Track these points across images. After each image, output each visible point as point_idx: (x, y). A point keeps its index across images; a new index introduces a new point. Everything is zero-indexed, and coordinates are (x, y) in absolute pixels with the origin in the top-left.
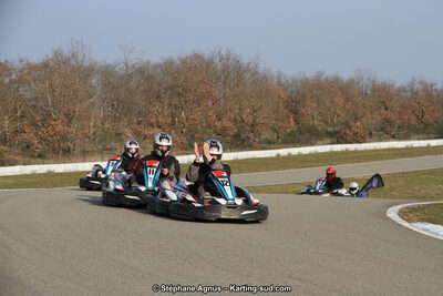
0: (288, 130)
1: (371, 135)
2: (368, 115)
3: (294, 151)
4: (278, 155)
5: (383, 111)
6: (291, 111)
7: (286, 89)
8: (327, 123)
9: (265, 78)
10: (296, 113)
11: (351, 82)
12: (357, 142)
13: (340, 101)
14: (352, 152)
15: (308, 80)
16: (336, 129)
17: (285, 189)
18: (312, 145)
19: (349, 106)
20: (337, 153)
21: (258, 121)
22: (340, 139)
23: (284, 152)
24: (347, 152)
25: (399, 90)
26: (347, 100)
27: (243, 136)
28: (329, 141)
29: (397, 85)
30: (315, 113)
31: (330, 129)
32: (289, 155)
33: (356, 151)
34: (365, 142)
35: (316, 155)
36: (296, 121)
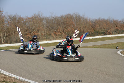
0: (92, 32)
1: (113, 33)
2: (112, 28)
3: (94, 37)
4: (90, 39)
5: (116, 27)
6: (93, 28)
7: (91, 22)
8: (102, 30)
9: (86, 19)
10: (94, 28)
11: (108, 20)
12: (109, 35)
13: (105, 25)
14: (108, 37)
15: (97, 20)
16: (104, 32)
17: (92, 47)
18: (98, 36)
19: (107, 26)
20: (104, 38)
21: (85, 30)
22: (105, 34)
23: (91, 38)
24: (107, 37)
25: (119, 22)
26: (107, 24)
27: (81, 34)
28: (102, 35)
29: (119, 20)
30: (99, 28)
31: (103, 32)
32: (93, 38)
33: (109, 37)
34: (111, 35)
35: (99, 38)
36: (94, 30)
